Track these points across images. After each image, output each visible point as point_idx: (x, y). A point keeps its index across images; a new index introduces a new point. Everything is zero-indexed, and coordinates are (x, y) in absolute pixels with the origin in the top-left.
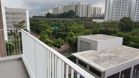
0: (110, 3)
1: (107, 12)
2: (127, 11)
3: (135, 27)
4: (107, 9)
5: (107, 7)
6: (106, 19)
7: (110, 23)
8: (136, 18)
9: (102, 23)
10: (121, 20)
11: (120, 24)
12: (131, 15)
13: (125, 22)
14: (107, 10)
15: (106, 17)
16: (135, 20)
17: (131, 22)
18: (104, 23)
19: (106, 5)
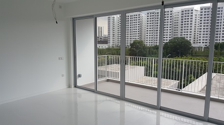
0: (115, 21)
1: (111, 33)
2: (137, 33)
3: (149, 54)
4: (111, 29)
5: (111, 27)
6: (111, 44)
7: (117, 49)
8: (148, 41)
9: (107, 49)
10: (131, 45)
11: (130, 50)
12: (143, 37)
13: (137, 48)
14: (111, 31)
15: (111, 41)
16: (148, 44)
17: (145, 48)
18: (108, 49)
19: (109, 24)
